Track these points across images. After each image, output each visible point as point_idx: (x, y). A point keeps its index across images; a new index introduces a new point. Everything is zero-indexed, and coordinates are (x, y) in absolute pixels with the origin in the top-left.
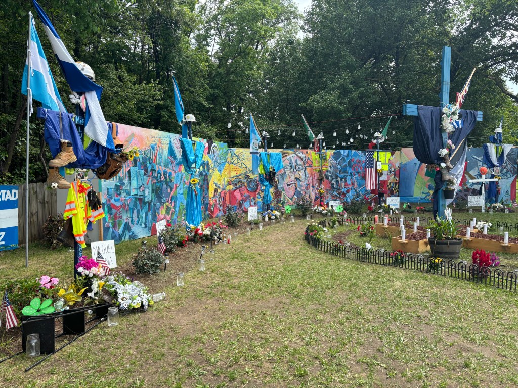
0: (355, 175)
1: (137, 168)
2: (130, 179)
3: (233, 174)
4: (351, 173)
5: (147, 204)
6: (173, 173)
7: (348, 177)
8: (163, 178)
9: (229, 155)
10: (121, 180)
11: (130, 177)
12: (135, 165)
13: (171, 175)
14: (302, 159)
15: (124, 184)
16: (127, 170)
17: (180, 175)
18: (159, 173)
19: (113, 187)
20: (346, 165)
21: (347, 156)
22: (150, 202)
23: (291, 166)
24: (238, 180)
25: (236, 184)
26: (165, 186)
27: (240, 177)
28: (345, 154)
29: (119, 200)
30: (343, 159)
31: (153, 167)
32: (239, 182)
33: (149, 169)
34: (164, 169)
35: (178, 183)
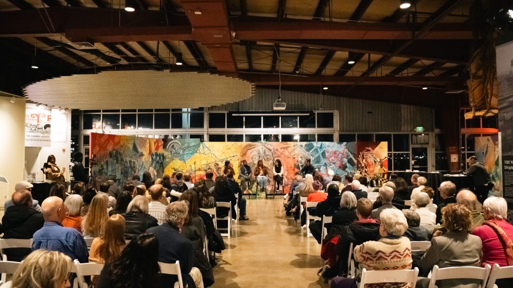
0: (330, 165)
1: (112, 159)
2: (107, 166)
3: (204, 162)
4: (325, 164)
5: (118, 181)
6: (136, 161)
7: (322, 167)
8: (129, 165)
9: (201, 147)
10: (102, 166)
11: (107, 164)
12: (111, 157)
13: (134, 163)
14: (270, 150)
15: (103, 169)
16: (106, 160)
17: (141, 163)
18: (126, 162)
19: (97, 170)
20: (319, 156)
21: (321, 148)
22: (119, 180)
23: (259, 156)
24: (208, 167)
25: (206, 171)
26: (130, 170)
27: (210, 165)
28: (318, 146)
29: (100, 178)
30: (316, 150)
31: (122, 158)
32: (209, 168)
33: (119, 159)
34: (129, 159)
35: (140, 168)
